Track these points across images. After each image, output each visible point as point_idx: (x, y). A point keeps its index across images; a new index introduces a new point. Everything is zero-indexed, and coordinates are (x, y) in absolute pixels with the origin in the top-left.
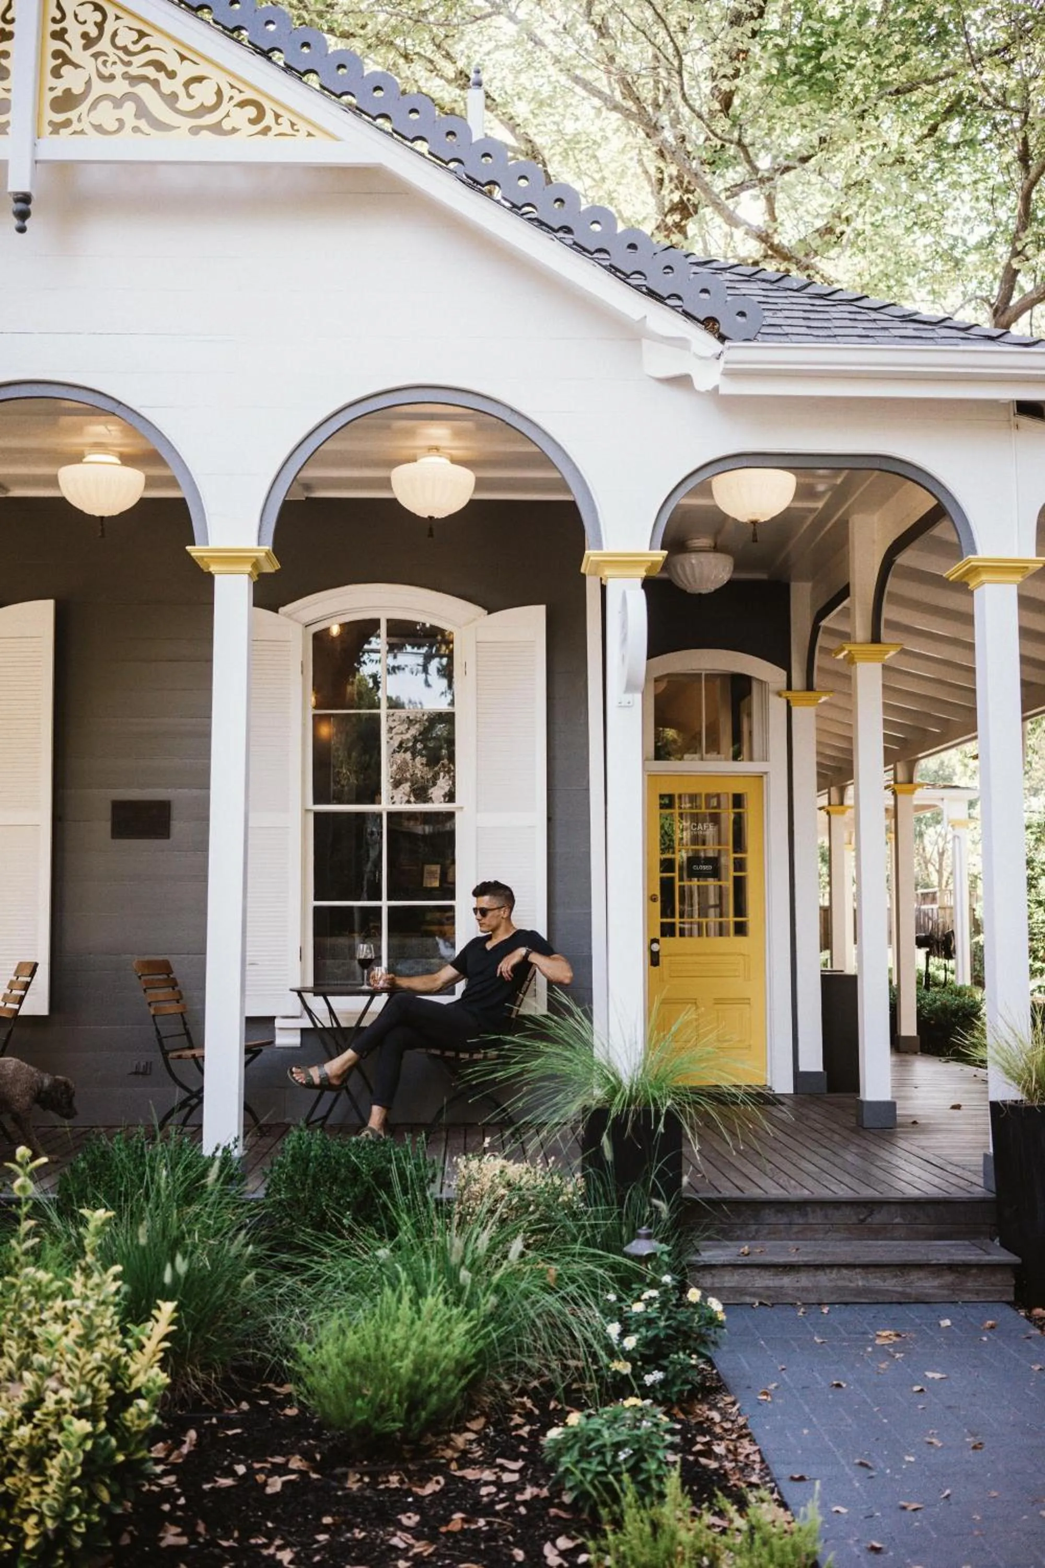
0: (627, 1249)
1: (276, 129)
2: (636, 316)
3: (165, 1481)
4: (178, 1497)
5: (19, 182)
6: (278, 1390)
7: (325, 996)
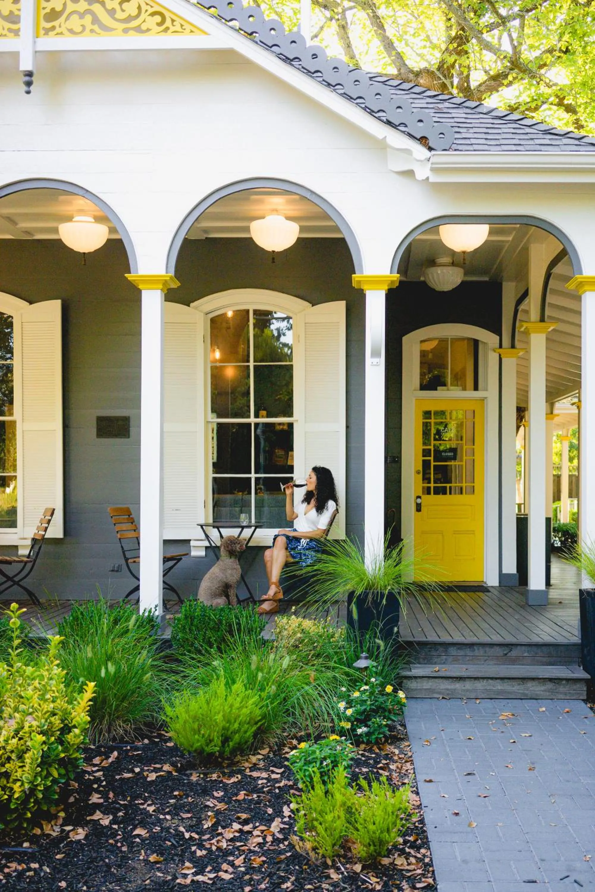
0: (355, 665)
1: (172, 29)
2: (380, 136)
3: (97, 774)
4: (102, 782)
5: (26, 64)
6: (166, 734)
7: (218, 528)
